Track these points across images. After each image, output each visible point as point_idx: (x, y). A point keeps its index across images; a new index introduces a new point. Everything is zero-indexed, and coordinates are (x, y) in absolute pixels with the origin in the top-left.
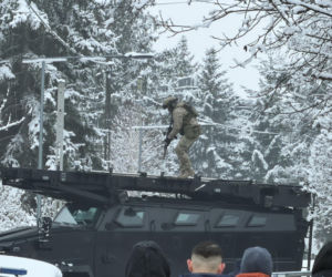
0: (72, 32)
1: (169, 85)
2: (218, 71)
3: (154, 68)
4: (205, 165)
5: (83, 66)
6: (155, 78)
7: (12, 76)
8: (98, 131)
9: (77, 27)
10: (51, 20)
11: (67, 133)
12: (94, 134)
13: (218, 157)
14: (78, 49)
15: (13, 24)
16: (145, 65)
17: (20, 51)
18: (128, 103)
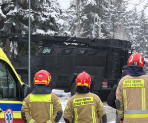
0: (103, 6)
1: (131, 20)
2: (145, 16)
3: (127, 15)
4: (142, 41)
5: (106, 15)
6: (127, 18)
7: (87, 18)
8: (111, 33)
9: (104, 5)
10: (97, 3)
11: (102, 34)
12: (110, 34)
13: (145, 39)
14: (105, 11)
15: (87, 4)
16: (124, 15)
17: (89, 12)
18: (120, 25)
